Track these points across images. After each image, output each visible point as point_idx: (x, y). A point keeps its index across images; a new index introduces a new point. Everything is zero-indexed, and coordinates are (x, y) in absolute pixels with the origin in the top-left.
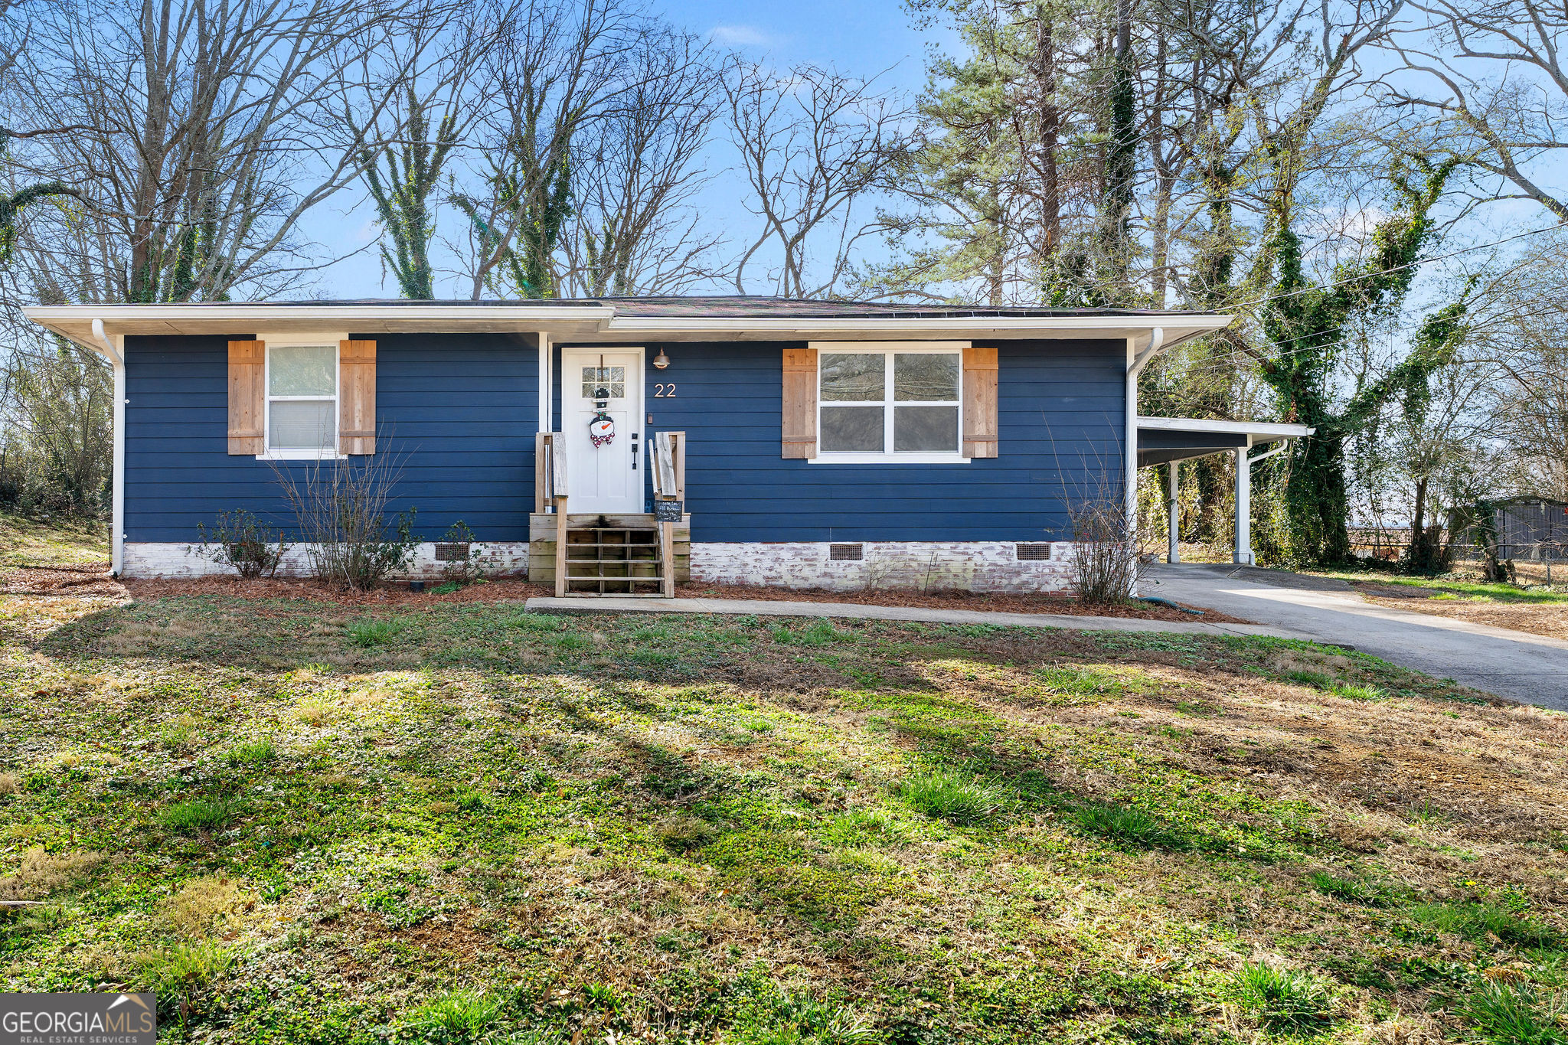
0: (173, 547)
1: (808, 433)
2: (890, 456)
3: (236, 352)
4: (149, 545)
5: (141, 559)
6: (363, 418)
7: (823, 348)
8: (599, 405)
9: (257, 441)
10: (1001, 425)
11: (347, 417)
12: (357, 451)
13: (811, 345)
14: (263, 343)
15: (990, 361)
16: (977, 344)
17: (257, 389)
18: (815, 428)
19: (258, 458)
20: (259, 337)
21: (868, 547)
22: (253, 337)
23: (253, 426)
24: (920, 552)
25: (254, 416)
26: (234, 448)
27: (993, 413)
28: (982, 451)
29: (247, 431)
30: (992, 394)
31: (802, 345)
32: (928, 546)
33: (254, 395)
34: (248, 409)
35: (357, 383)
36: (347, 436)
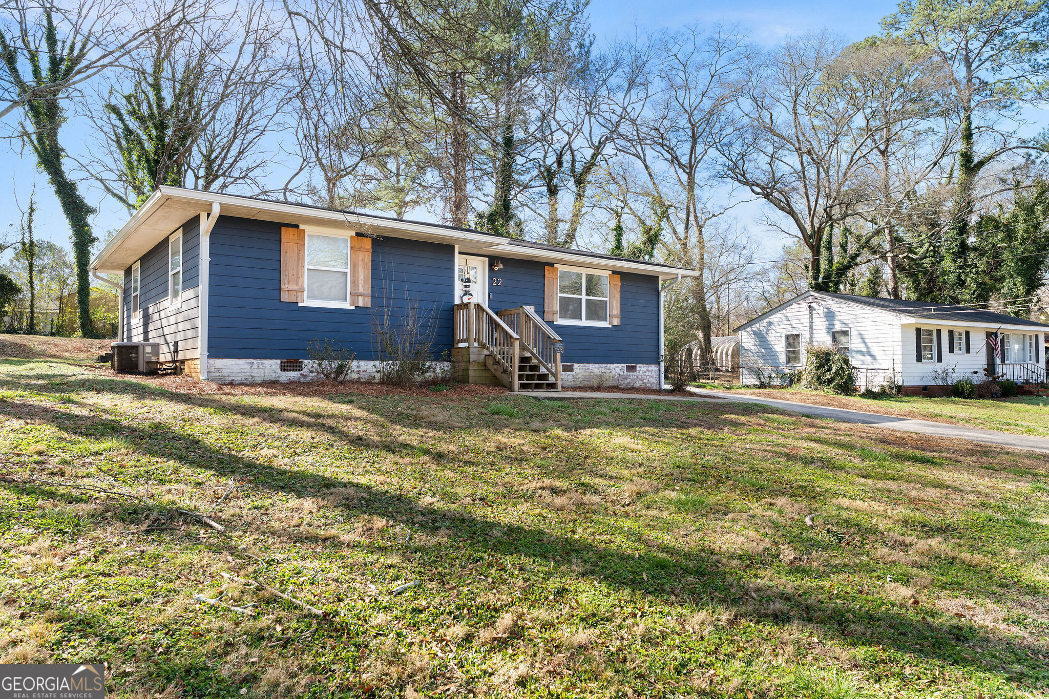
0: (242, 362)
1: (555, 309)
2: (584, 322)
3: (287, 236)
4: (225, 360)
5: (218, 370)
6: (364, 286)
7: (561, 268)
8: (466, 287)
9: (299, 293)
10: (622, 311)
11: (354, 283)
12: (360, 305)
13: (556, 265)
14: (304, 231)
15: (617, 280)
16: (614, 272)
17: (300, 259)
18: (557, 307)
19: (300, 304)
20: (302, 227)
21: (576, 366)
22: (297, 226)
23: (297, 284)
24: (595, 369)
25: (298, 278)
26: (285, 297)
27: (619, 305)
28: (616, 322)
29: (293, 287)
30: (618, 296)
31: (552, 265)
32: (597, 365)
33: (298, 264)
34: (294, 272)
35: (360, 263)
36: (355, 295)
